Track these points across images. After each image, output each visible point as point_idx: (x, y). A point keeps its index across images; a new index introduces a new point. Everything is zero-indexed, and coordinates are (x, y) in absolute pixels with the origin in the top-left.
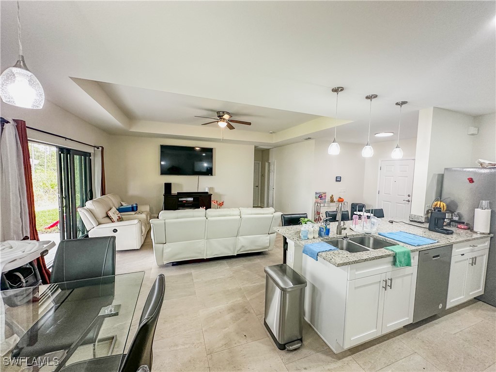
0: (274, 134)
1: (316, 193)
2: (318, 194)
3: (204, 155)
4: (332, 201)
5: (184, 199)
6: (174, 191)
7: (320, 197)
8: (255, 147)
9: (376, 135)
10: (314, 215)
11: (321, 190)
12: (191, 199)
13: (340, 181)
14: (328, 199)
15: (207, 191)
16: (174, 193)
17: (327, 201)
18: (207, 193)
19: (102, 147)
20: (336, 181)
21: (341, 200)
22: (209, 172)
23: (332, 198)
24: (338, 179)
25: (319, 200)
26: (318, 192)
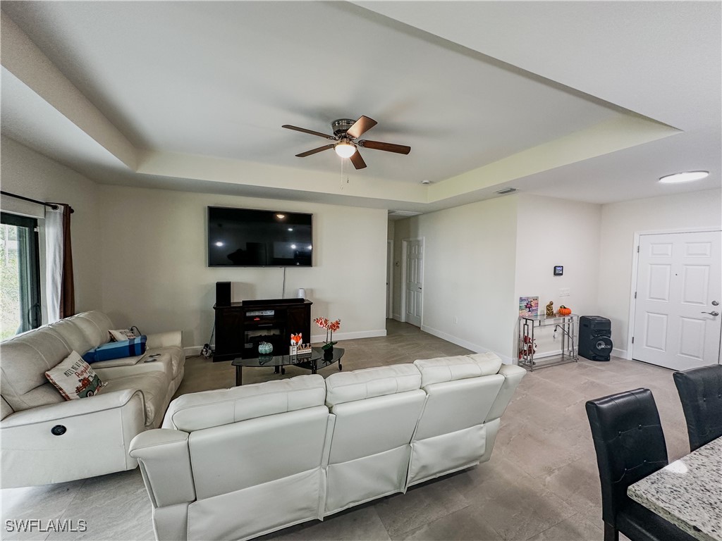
0: (429, 187)
1: (521, 300)
2: (525, 300)
3: (290, 230)
4: (550, 314)
5: (257, 313)
6: (237, 298)
7: (529, 307)
8: (390, 212)
9: (663, 181)
10: (517, 342)
11: (529, 293)
12: (271, 313)
13: (562, 274)
14: (542, 309)
15: (301, 296)
16: (235, 301)
17: (539, 314)
18: (302, 300)
19: (66, 206)
20: (555, 274)
21: (566, 311)
22: (304, 260)
23: (549, 307)
24: (557, 272)
25: (526, 313)
26: (524, 296)
